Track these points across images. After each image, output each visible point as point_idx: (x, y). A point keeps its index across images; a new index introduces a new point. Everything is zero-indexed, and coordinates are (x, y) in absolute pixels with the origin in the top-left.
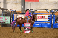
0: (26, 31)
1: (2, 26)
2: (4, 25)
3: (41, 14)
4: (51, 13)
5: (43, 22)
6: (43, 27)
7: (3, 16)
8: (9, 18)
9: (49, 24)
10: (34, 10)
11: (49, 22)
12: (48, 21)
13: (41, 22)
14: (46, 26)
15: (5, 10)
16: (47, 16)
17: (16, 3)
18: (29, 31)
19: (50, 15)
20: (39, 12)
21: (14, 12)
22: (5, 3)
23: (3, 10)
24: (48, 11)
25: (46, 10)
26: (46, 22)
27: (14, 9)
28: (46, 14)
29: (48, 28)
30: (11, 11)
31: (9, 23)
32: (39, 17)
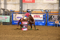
0: (24, 28)
1: (3, 24)
2: (5, 23)
3: (37, 14)
4: (45, 13)
5: (38, 20)
6: (38, 25)
7: (4, 15)
8: (9, 17)
9: (43, 22)
11: (43, 21)
12: (42, 20)
13: (37, 20)
14: (41, 24)
15: (6, 10)
16: (41, 16)
17: (15, 4)
18: (27, 29)
19: (44, 15)
20: (35, 12)
22: (5, 4)
23: (4, 10)
24: (43, 11)
25: (41, 10)
26: (41, 21)
27: (13, 9)
28: (41, 14)
29: (43, 26)
30: (11, 11)
31: (9, 21)
32: (35, 16)
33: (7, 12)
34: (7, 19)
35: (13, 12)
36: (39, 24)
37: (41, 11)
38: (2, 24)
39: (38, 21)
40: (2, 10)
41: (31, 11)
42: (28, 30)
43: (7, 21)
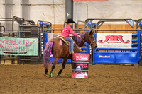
0: (79, 72)
1: (20, 62)
2: (24, 60)
3: (115, 31)
4: (139, 29)
5: (119, 50)
6: (119, 64)
7: (21, 37)
8: (35, 41)
9: (133, 55)
10: (95, 22)
11: (134, 51)
12: (130, 47)
13: (114, 50)
14: (126, 61)
15: (26, 23)
16: (128, 37)
17: (53, 5)
18: (86, 74)
19: (136, 33)
20: (110, 25)
21: (47, 27)
22: (26, 5)
23: (21, 21)
24: (131, 23)
25: (125, 20)
27: (47, 20)
28: (126, 31)
29: (133, 65)
30: (41, 25)
31: (36, 53)
32: (108, 38)
33: (29, 27)
34: (30, 48)
35: (47, 26)
36: (120, 60)
37: (125, 23)
38: (16, 62)
39: (117, 52)
40: (16, 23)
41: (99, 23)
42: (89, 77)
43: (29, 54)
